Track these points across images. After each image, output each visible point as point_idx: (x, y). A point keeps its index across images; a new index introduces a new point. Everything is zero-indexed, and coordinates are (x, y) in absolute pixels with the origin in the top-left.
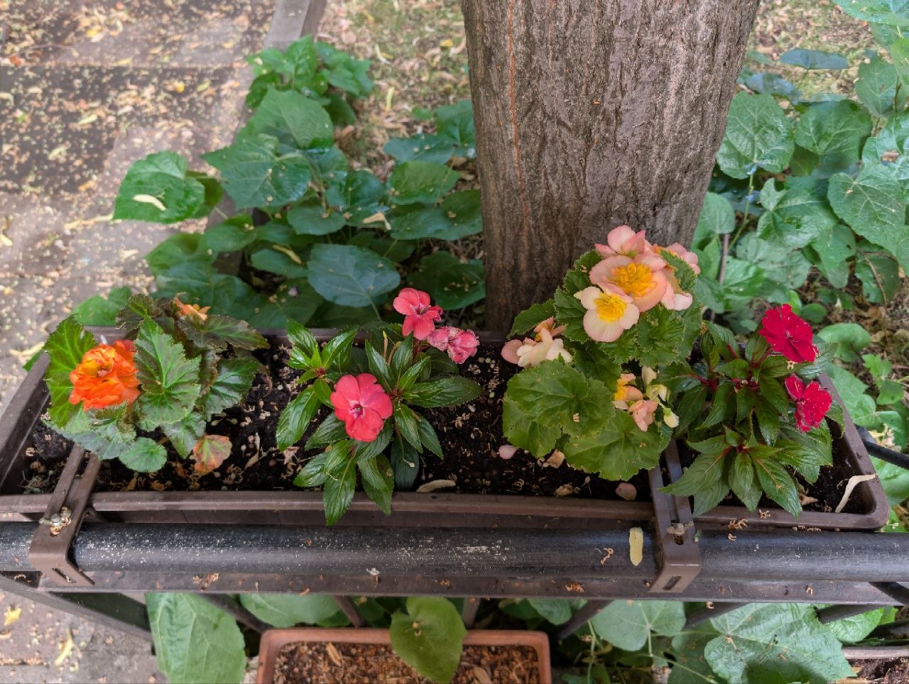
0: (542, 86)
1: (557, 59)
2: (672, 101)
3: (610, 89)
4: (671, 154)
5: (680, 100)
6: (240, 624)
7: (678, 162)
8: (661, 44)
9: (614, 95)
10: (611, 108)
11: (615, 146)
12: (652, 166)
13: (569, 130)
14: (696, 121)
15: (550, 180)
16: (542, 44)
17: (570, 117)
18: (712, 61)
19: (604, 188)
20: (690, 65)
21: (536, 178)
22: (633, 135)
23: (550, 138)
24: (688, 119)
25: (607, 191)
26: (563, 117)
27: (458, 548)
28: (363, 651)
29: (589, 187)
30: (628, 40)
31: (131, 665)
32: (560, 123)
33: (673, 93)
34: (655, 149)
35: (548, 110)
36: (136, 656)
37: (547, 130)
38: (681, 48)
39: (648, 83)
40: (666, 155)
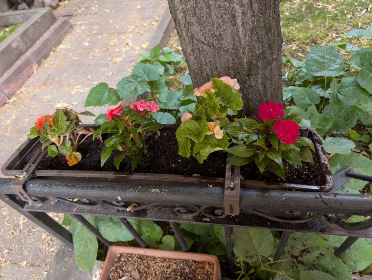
0: (192, 29)
1: (194, 17)
2: (241, 29)
3: (215, 26)
4: (248, 52)
5: (245, 29)
6: (98, 239)
7: (252, 56)
8: (228, 5)
9: (217, 29)
10: (218, 34)
11: (224, 49)
12: (242, 58)
13: (206, 45)
14: (255, 37)
15: (206, 67)
16: (187, 12)
17: (205, 40)
18: (253, 12)
19: (225, 68)
20: (244, 14)
21: (201, 67)
22: (229, 44)
23: (201, 49)
24: (251, 37)
25: (227, 69)
26: (203, 40)
27: (149, 190)
28: (146, 258)
29: (220, 69)
30: (215, 5)
31: (70, 261)
32: (203, 43)
33: (241, 26)
34: (241, 50)
35: (197, 38)
36: (72, 258)
37: (199, 46)
38: (238, 7)
39: (228, 22)
40: (247, 53)
